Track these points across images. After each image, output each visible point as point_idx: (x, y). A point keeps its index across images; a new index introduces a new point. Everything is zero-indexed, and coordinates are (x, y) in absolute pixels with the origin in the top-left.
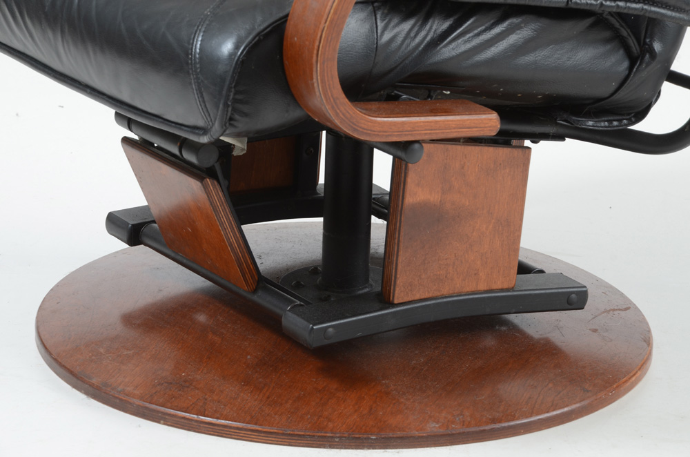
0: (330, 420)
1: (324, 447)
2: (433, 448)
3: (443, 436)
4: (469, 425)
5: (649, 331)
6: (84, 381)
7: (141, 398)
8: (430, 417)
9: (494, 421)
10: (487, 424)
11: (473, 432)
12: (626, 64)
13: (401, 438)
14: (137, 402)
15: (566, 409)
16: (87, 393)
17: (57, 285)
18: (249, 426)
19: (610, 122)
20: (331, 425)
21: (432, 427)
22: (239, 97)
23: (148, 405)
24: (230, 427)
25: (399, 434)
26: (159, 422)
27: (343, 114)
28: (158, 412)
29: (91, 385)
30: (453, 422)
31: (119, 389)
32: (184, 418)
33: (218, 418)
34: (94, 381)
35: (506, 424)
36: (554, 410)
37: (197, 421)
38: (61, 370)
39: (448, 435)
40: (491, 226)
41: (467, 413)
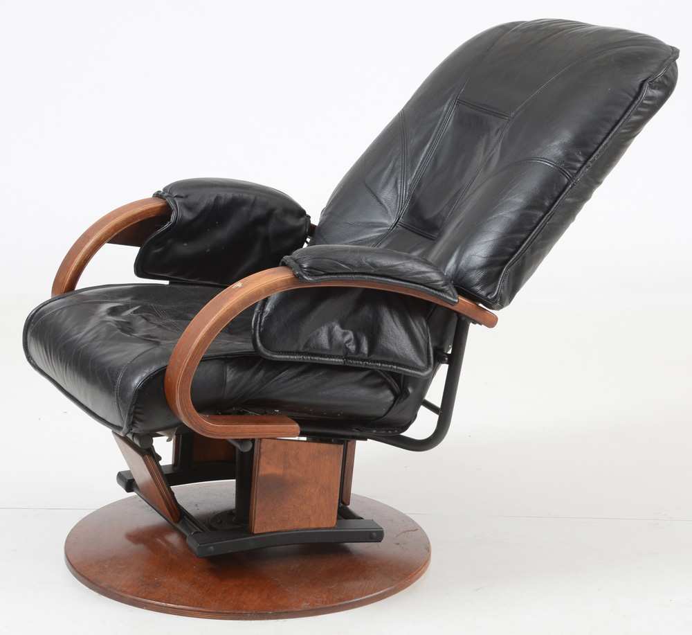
0: (244, 604)
1: (242, 619)
2: (305, 618)
3: (311, 610)
4: (326, 603)
5: (429, 543)
6: (97, 585)
7: (132, 594)
8: (303, 599)
9: (340, 600)
10: (336, 602)
11: (329, 607)
12: (392, 398)
13: (287, 612)
14: (130, 596)
15: (382, 592)
16: (99, 592)
17: (75, 527)
18: (197, 609)
19: (387, 431)
20: (245, 606)
21: (305, 605)
22: (138, 410)
23: (135, 598)
24: (186, 610)
25: (285, 610)
26: (143, 608)
27: (196, 423)
28: (142, 602)
29: (101, 587)
30: (317, 602)
31: (118, 589)
32: (158, 605)
33: (178, 605)
34: (103, 584)
35: (347, 602)
36: (375, 592)
37: (165, 607)
38: (82, 579)
39: (314, 609)
40: (317, 490)
41: (325, 596)
